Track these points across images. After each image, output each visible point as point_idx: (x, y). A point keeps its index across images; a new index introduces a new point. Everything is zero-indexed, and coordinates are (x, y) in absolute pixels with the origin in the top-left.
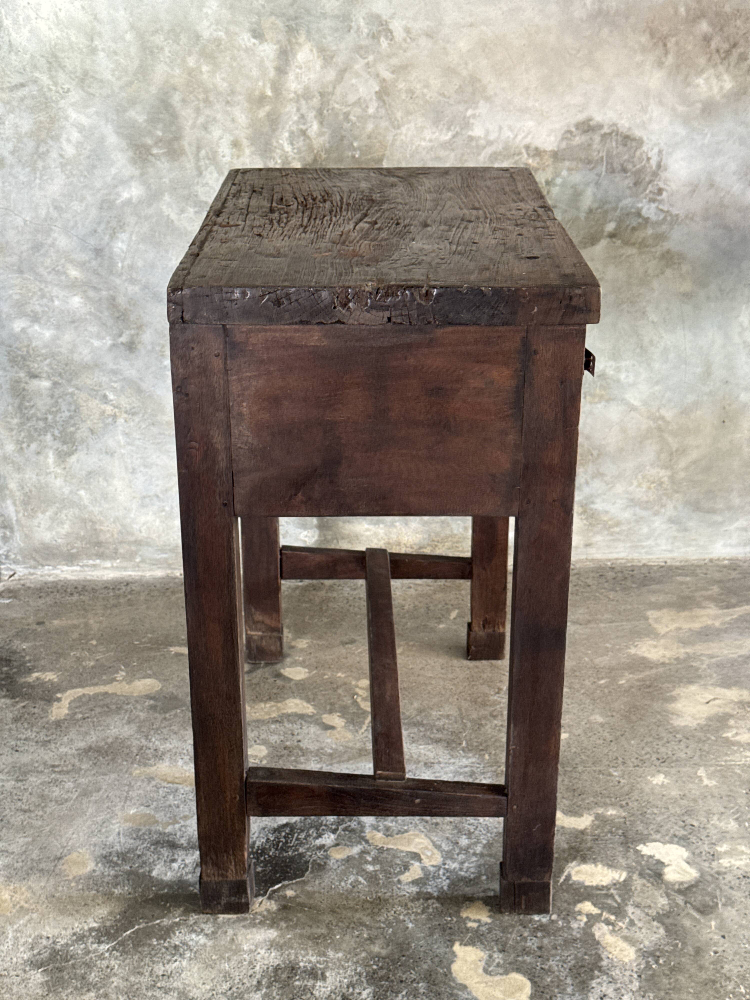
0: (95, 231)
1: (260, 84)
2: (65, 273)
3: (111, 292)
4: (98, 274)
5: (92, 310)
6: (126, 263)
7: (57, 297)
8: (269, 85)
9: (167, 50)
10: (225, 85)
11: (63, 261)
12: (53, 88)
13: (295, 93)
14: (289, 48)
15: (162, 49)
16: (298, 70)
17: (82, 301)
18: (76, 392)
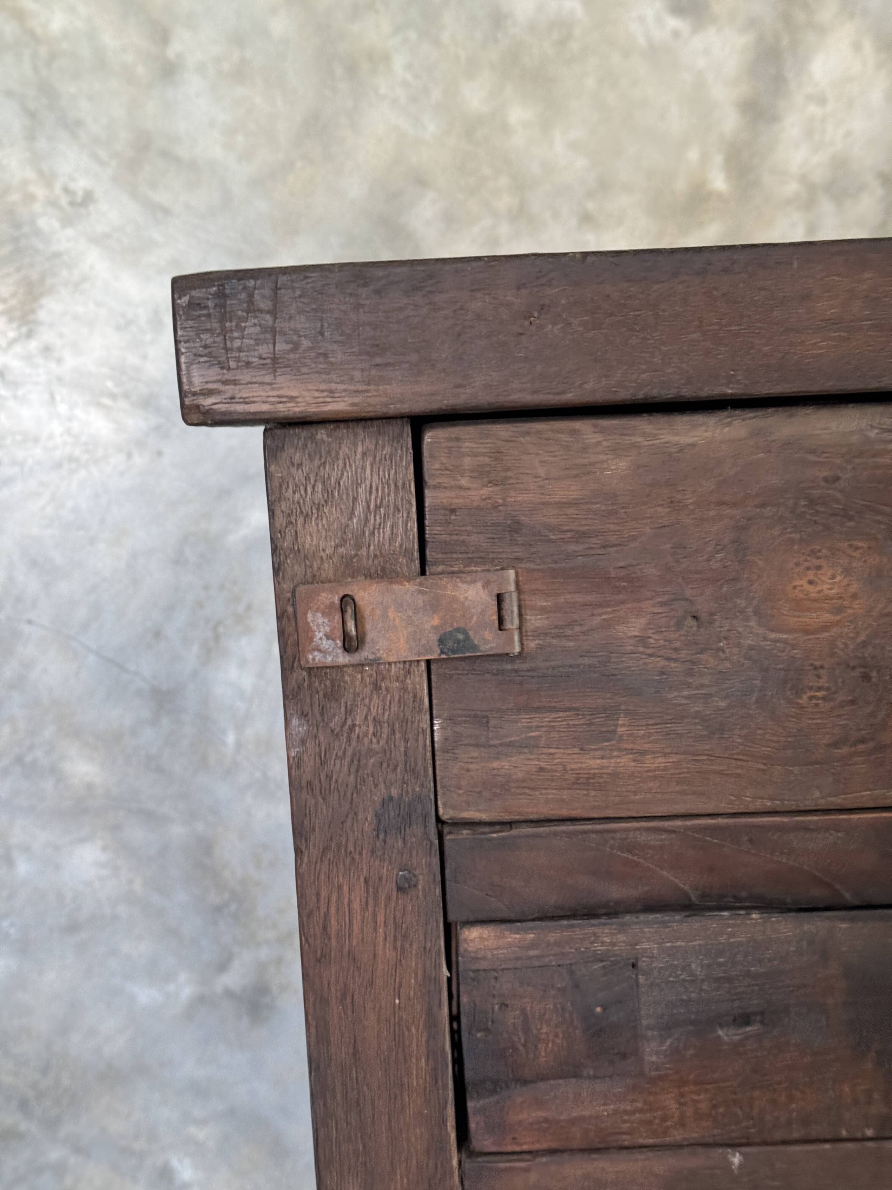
0: (158, 634)
1: (693, 155)
2: (54, 771)
3: (200, 827)
4: (160, 770)
5: (138, 886)
6: (249, 732)
7: (26, 849)
8: (718, 159)
9: (399, 62)
10: (581, 163)
11: (49, 732)
12: (40, 191)
13: (803, 179)
14: (785, 42)
15: (386, 58)
16: (813, 109)
17: (103, 857)
18: (72, 1160)
